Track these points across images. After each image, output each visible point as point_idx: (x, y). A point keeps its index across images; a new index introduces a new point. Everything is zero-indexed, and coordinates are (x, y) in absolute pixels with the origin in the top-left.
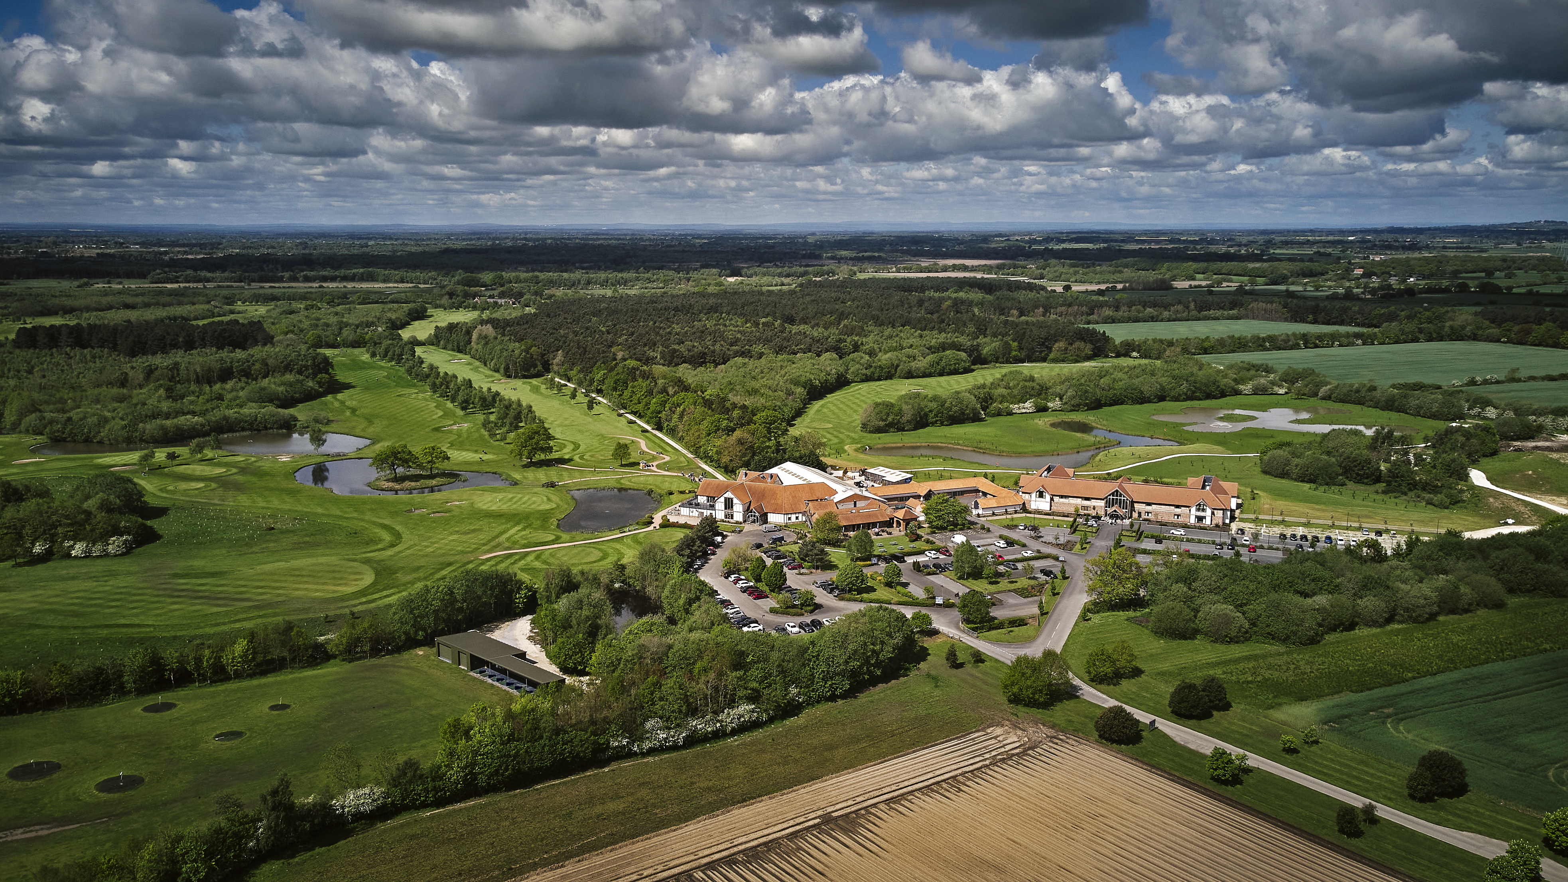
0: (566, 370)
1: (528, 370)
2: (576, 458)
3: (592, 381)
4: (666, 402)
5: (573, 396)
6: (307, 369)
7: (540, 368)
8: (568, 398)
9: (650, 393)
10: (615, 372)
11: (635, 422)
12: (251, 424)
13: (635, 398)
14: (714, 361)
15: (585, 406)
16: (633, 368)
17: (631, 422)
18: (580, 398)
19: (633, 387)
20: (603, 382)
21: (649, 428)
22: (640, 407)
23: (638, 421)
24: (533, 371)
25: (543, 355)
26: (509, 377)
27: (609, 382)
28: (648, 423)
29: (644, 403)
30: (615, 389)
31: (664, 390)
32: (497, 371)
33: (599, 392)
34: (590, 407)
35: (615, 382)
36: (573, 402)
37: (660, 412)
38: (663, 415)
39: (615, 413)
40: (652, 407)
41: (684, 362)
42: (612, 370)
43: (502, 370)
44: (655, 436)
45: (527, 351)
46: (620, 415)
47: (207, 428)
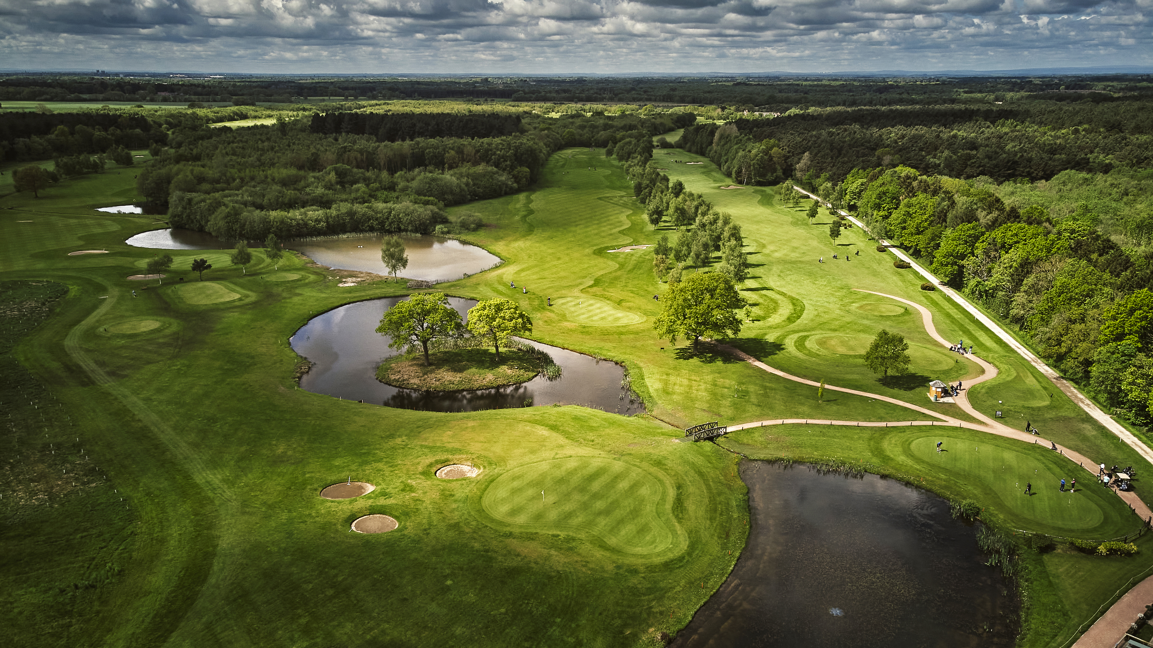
0: (811, 177)
1: (763, 175)
2: (790, 344)
3: (842, 193)
4: (977, 238)
5: (813, 213)
6: (505, 161)
7: (780, 173)
8: (804, 215)
9: (941, 217)
10: (880, 181)
11: (907, 266)
12: (382, 223)
13: (912, 225)
14: (1029, 174)
15: (827, 229)
16: (908, 177)
17: (902, 265)
18: (823, 213)
19: (909, 206)
20: (859, 194)
21: (934, 281)
22: (922, 241)
23: (913, 265)
24: (770, 177)
25: (787, 158)
26: (740, 182)
27: (870, 195)
28: (935, 272)
29: (929, 233)
30: (878, 207)
31: (970, 217)
32: (729, 175)
33: (852, 208)
34: (835, 233)
35: (879, 197)
36: (814, 220)
37: (963, 257)
38: (969, 263)
39: (874, 246)
40: (945, 246)
41: (983, 173)
42: (875, 178)
43: (734, 175)
44: (949, 300)
45: (766, 152)
46: (882, 249)
47: (323, 224)
